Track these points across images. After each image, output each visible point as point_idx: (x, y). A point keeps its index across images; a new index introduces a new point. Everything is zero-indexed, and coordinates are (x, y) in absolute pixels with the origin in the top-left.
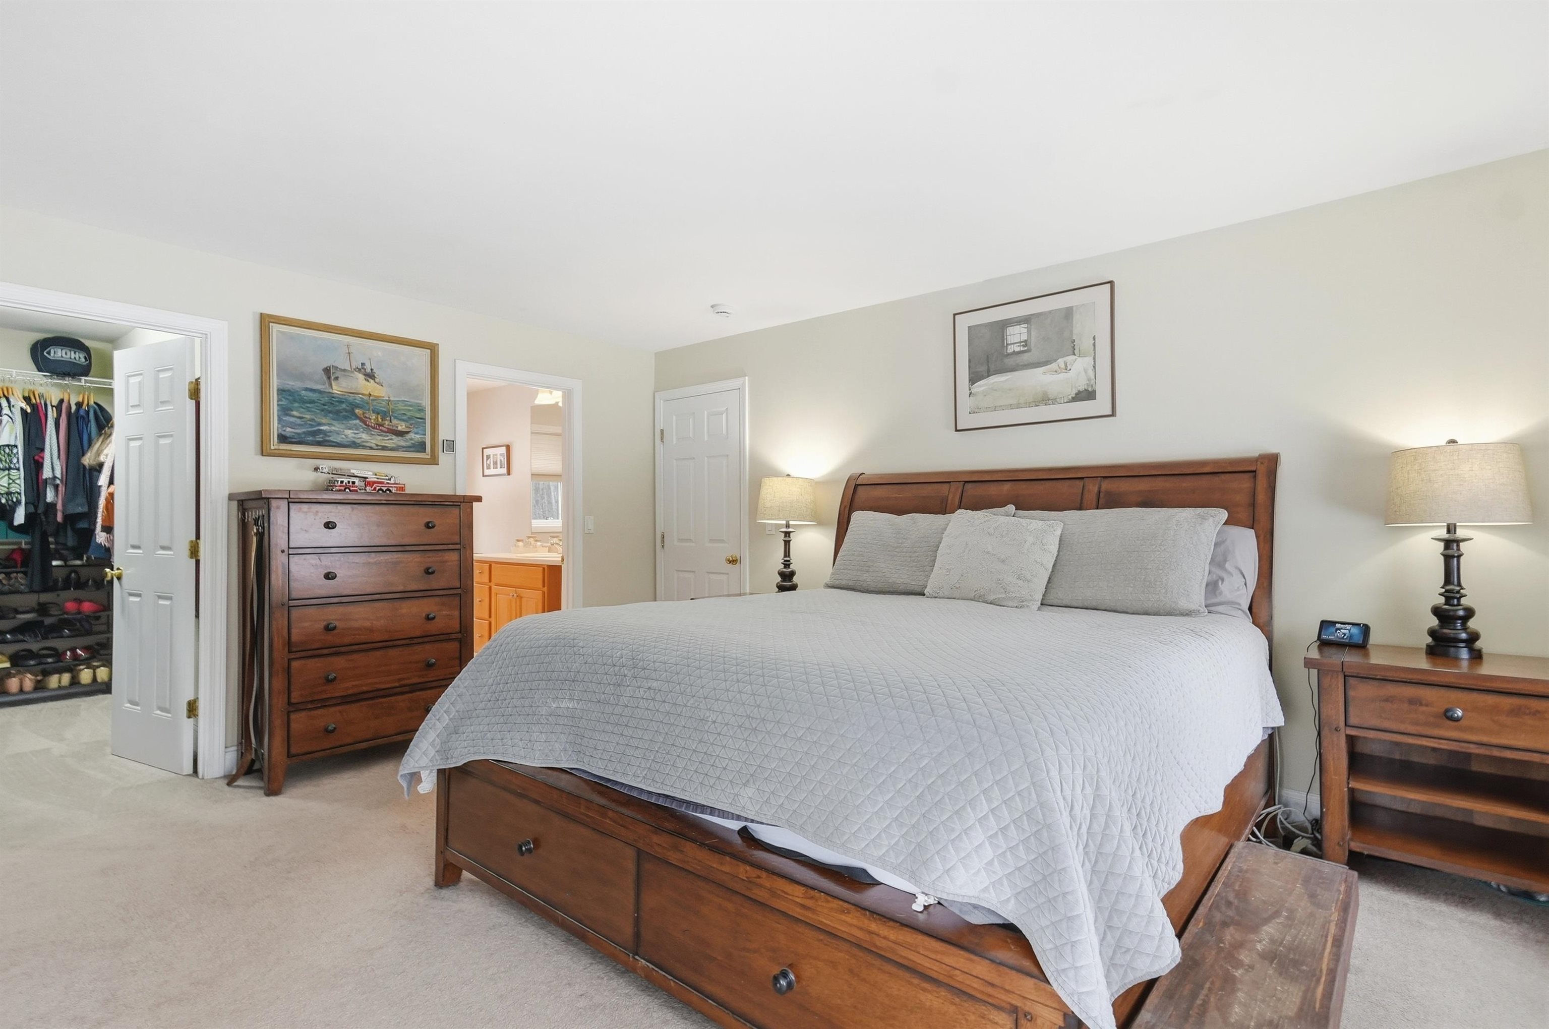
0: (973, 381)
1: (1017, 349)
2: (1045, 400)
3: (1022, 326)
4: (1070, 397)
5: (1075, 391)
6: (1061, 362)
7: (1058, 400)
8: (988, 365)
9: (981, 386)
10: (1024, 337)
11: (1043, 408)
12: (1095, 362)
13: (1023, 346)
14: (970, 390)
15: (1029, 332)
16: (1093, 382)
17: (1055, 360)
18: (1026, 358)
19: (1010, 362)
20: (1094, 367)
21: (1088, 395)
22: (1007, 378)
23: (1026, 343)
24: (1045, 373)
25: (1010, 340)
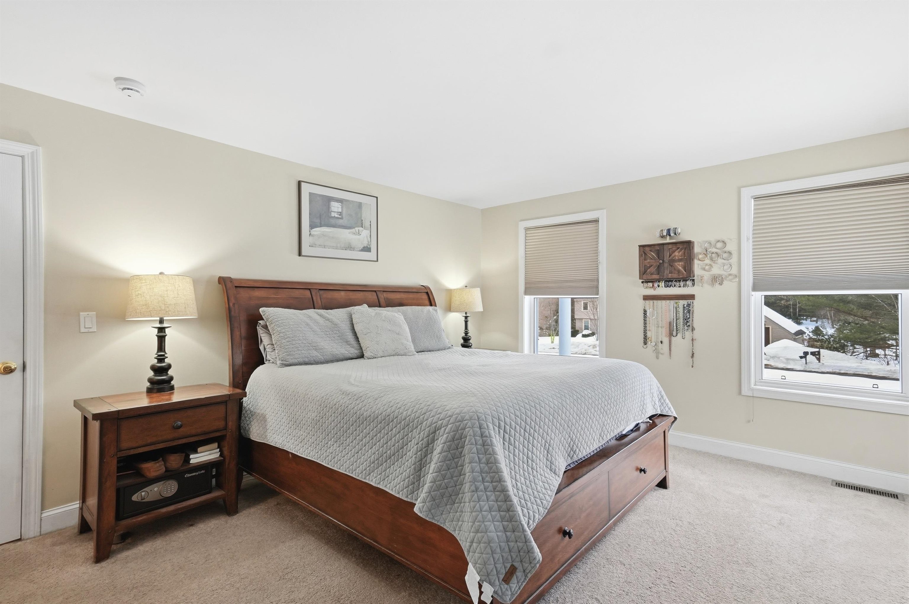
0: (312, 226)
1: (337, 216)
2: (349, 247)
3: (339, 203)
4: (361, 249)
5: (362, 246)
6: (357, 229)
7: (355, 249)
8: (320, 219)
9: (317, 231)
10: (340, 210)
11: (348, 252)
12: (371, 233)
13: (339, 215)
14: (310, 232)
15: (342, 208)
16: (370, 244)
17: (354, 228)
18: (341, 222)
19: (333, 221)
20: (370, 236)
21: (367, 249)
22: (331, 230)
23: (340, 213)
24: (349, 233)
25: (333, 209)
